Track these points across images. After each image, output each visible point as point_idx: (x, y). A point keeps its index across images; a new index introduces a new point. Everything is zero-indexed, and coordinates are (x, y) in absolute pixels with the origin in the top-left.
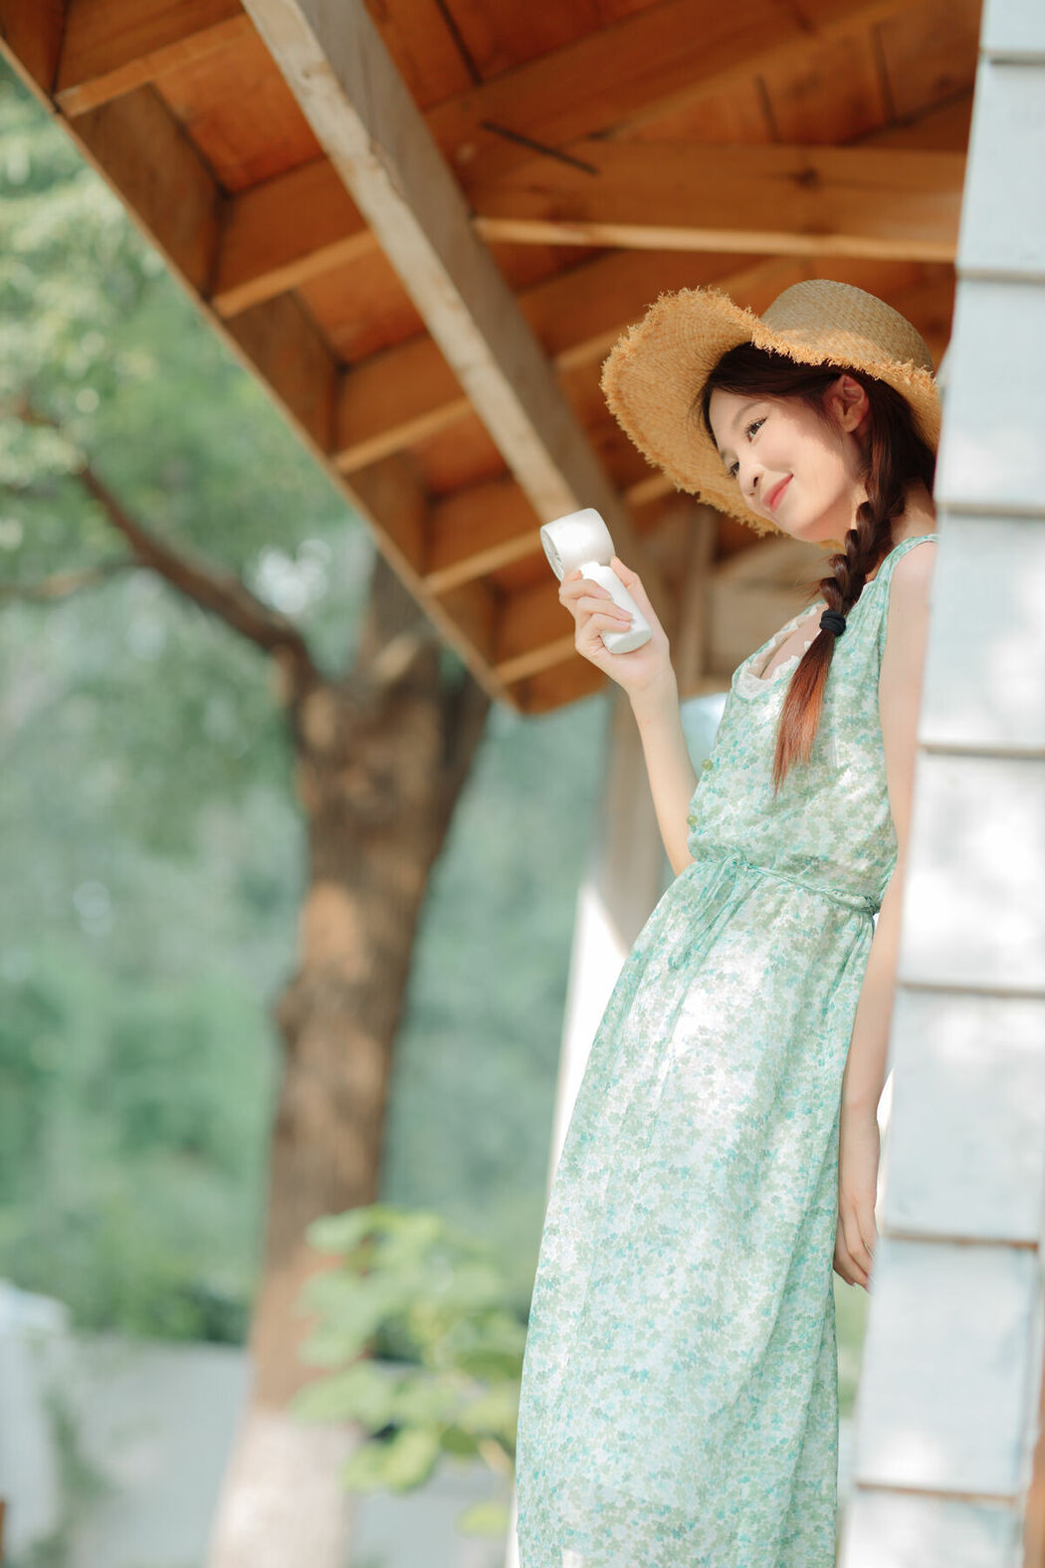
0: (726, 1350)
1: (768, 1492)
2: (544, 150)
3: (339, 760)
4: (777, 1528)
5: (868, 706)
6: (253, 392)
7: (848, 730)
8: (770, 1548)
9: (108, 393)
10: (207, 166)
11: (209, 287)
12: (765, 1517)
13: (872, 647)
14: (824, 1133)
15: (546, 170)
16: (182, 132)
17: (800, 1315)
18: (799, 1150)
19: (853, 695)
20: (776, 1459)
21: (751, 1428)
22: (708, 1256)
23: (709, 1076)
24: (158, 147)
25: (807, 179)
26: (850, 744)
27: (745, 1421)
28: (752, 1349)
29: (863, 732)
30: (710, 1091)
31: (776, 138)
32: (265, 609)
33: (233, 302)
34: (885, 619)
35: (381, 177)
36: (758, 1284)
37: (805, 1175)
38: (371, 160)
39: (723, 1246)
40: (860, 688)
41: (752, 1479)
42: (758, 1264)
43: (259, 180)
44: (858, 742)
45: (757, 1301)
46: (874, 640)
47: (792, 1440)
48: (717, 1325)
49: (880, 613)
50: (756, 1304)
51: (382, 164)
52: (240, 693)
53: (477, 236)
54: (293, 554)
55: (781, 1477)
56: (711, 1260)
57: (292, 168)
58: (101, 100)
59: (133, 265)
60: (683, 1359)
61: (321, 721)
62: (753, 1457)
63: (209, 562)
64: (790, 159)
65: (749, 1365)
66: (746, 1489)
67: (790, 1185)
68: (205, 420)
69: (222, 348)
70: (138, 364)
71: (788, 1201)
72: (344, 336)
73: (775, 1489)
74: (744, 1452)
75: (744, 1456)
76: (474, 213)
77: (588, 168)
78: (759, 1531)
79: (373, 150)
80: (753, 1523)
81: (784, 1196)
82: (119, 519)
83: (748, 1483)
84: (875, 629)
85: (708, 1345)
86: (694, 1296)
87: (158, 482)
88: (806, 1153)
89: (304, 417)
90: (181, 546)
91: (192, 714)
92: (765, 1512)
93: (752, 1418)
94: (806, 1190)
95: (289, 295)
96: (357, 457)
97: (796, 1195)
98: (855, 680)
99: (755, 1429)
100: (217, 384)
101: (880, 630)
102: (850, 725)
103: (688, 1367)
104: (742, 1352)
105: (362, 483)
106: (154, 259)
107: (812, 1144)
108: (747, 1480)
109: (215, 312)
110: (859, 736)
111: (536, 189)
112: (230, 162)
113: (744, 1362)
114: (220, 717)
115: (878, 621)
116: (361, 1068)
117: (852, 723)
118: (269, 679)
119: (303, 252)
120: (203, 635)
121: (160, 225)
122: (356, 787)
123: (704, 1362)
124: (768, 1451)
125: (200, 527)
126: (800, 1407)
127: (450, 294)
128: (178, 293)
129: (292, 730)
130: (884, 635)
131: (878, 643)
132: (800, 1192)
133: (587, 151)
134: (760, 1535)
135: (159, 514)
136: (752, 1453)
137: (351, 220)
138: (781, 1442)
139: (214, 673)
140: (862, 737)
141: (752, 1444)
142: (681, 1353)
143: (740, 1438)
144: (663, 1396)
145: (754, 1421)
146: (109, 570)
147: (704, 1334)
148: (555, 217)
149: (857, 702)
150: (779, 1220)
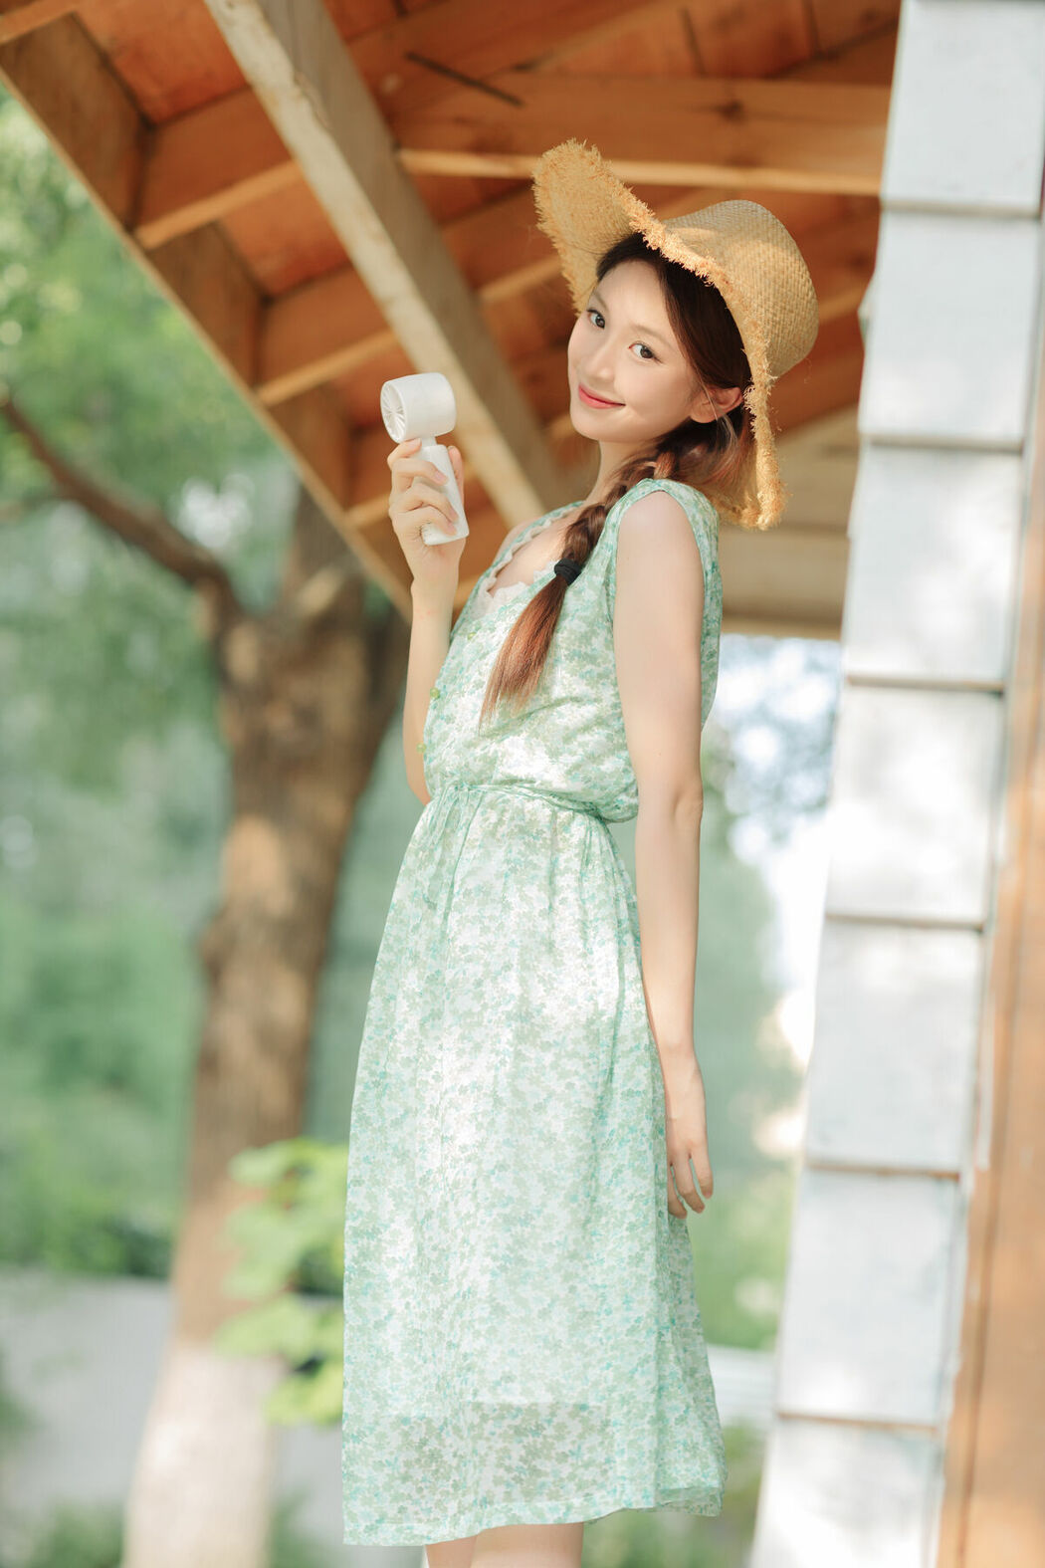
0: (540, 1243)
1: (633, 1372)
2: (469, 82)
3: (263, 693)
4: (651, 1407)
5: (598, 643)
6: (177, 324)
7: (574, 663)
8: (647, 1427)
9: (30, 325)
10: (131, 96)
11: (132, 219)
12: (634, 1397)
13: (600, 587)
14: (608, 1018)
15: (470, 102)
16: (105, 62)
17: (632, 1195)
18: (588, 1037)
19: (583, 630)
20: (634, 1338)
21: (603, 1315)
22: (501, 1158)
23: (479, 989)
24: (82, 77)
25: (732, 111)
26: (574, 677)
27: (595, 1310)
28: (566, 1238)
29: (589, 667)
30: (482, 1002)
31: (701, 71)
32: (188, 543)
33: (157, 233)
34: (614, 561)
35: (304, 108)
36: (562, 1172)
37: (595, 1060)
38: (296, 91)
39: (515, 1143)
40: (591, 624)
41: (614, 1363)
42: (560, 1152)
43: (182, 113)
44: (582, 677)
45: (564, 1188)
46: (602, 580)
47: (647, 1318)
48: (526, 1220)
49: (609, 554)
50: (563, 1192)
51: (305, 95)
52: (164, 627)
53: (400, 168)
54: (218, 487)
55: (642, 1355)
56: (504, 1160)
57: (215, 99)
58: (24, 28)
59: (56, 196)
60: (498, 1264)
61: (244, 654)
62: (612, 1342)
63: (132, 496)
64: (716, 91)
65: (566, 1254)
66: (610, 1374)
67: (582, 1071)
68: (129, 353)
69: (148, 280)
70: (62, 296)
71: (584, 1087)
72: (268, 268)
73: (639, 1369)
74: (601, 1340)
75: (602, 1344)
76: (398, 145)
77: (513, 100)
78: (629, 1412)
79: (296, 81)
80: (623, 1405)
81: (577, 1083)
82: (42, 451)
83: (611, 1369)
84: (603, 569)
85: (520, 1242)
86: (496, 1200)
87: (79, 414)
88: (594, 1039)
89: (228, 348)
90: (104, 479)
91: (115, 648)
92: (632, 1392)
93: (602, 1304)
94: (599, 1075)
95: (213, 227)
96: (280, 389)
97: (591, 1081)
98: (586, 617)
99: (608, 1315)
100: (142, 315)
101: (608, 570)
102: (576, 658)
103: (503, 1269)
104: (557, 1242)
105: (286, 414)
106: (77, 190)
107: (598, 1030)
108: (609, 1365)
109: (138, 242)
110: (584, 671)
111: (461, 121)
112: (153, 93)
113: (560, 1253)
114: (143, 652)
115: (606, 562)
116: (286, 1002)
117: (579, 658)
118: (195, 613)
119: (226, 183)
120: (127, 569)
121: (82, 156)
122: (280, 721)
123: (520, 1260)
124: (625, 1332)
125: (123, 461)
126: (647, 1285)
127: (374, 225)
128: (103, 224)
129: (215, 663)
130: (612, 576)
131: (606, 584)
132: (593, 1077)
133: (511, 83)
134: (631, 1415)
135: (82, 446)
136: (609, 1338)
137: (275, 152)
138: (636, 1321)
139: (137, 607)
140: (586, 673)
141: (608, 1329)
142: (495, 1258)
143: (594, 1327)
144: (486, 1305)
145: (605, 1307)
146: (33, 503)
147: (514, 1233)
148: (480, 148)
149: (586, 638)
150: (576, 1105)
